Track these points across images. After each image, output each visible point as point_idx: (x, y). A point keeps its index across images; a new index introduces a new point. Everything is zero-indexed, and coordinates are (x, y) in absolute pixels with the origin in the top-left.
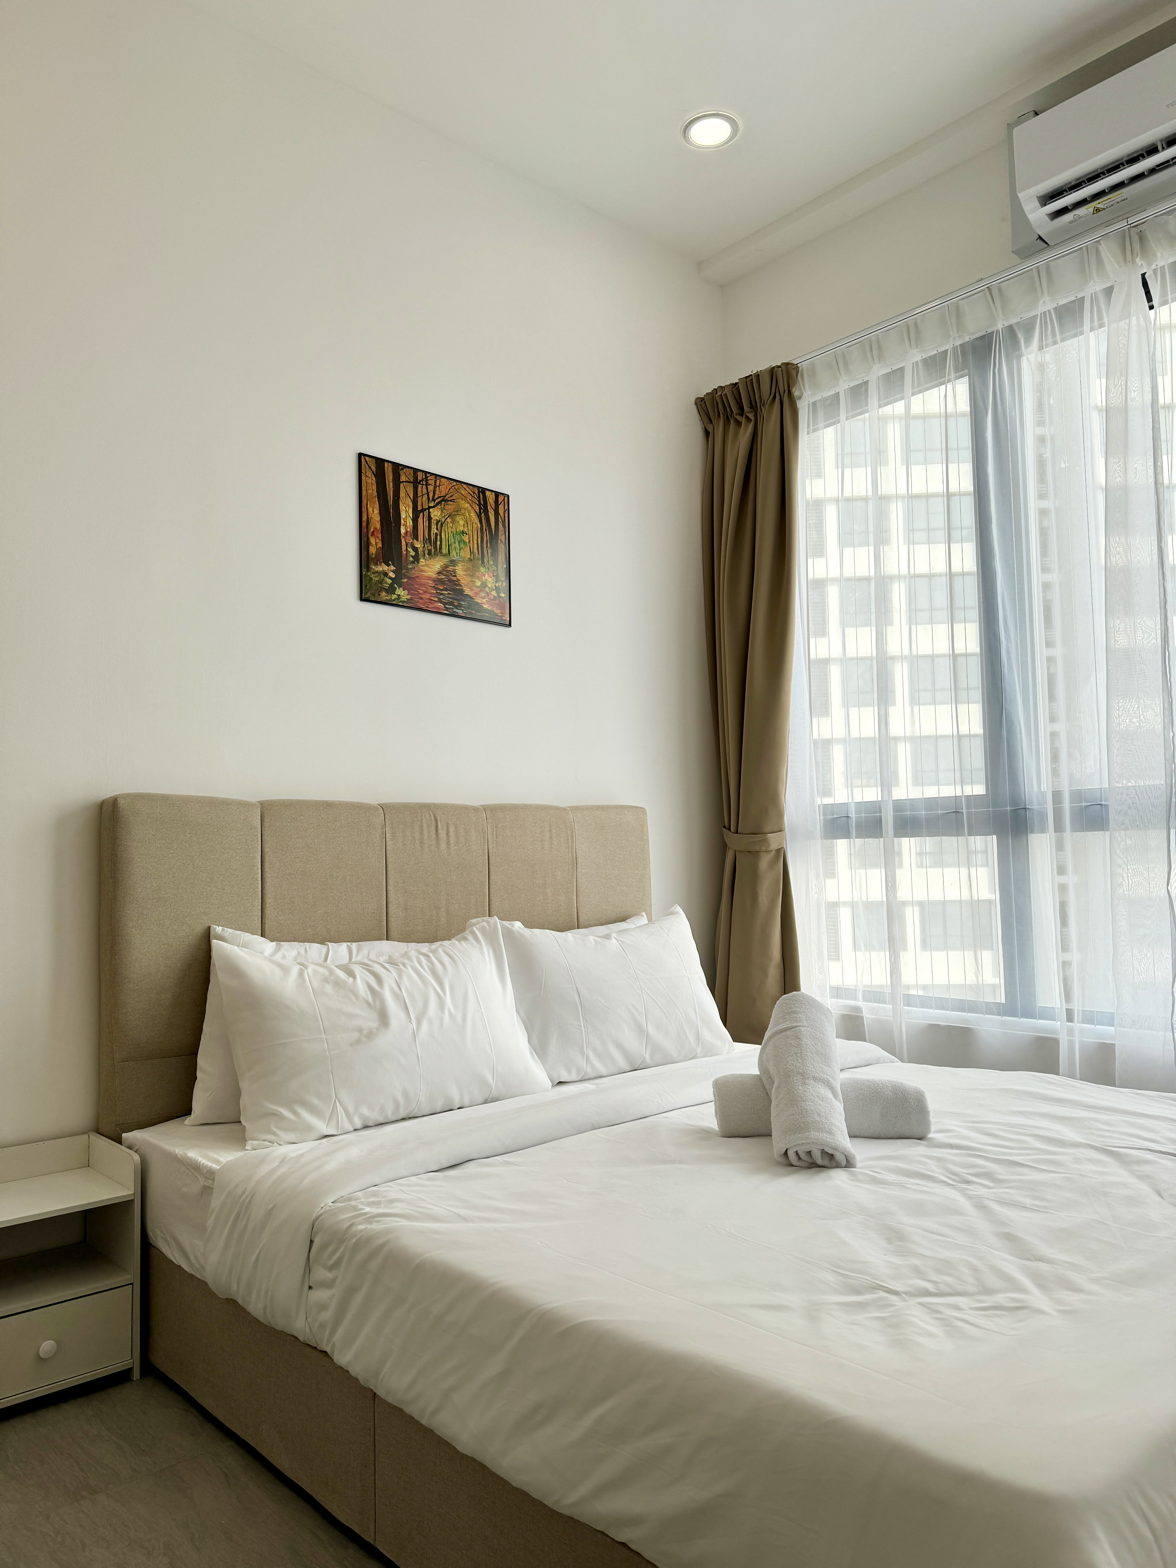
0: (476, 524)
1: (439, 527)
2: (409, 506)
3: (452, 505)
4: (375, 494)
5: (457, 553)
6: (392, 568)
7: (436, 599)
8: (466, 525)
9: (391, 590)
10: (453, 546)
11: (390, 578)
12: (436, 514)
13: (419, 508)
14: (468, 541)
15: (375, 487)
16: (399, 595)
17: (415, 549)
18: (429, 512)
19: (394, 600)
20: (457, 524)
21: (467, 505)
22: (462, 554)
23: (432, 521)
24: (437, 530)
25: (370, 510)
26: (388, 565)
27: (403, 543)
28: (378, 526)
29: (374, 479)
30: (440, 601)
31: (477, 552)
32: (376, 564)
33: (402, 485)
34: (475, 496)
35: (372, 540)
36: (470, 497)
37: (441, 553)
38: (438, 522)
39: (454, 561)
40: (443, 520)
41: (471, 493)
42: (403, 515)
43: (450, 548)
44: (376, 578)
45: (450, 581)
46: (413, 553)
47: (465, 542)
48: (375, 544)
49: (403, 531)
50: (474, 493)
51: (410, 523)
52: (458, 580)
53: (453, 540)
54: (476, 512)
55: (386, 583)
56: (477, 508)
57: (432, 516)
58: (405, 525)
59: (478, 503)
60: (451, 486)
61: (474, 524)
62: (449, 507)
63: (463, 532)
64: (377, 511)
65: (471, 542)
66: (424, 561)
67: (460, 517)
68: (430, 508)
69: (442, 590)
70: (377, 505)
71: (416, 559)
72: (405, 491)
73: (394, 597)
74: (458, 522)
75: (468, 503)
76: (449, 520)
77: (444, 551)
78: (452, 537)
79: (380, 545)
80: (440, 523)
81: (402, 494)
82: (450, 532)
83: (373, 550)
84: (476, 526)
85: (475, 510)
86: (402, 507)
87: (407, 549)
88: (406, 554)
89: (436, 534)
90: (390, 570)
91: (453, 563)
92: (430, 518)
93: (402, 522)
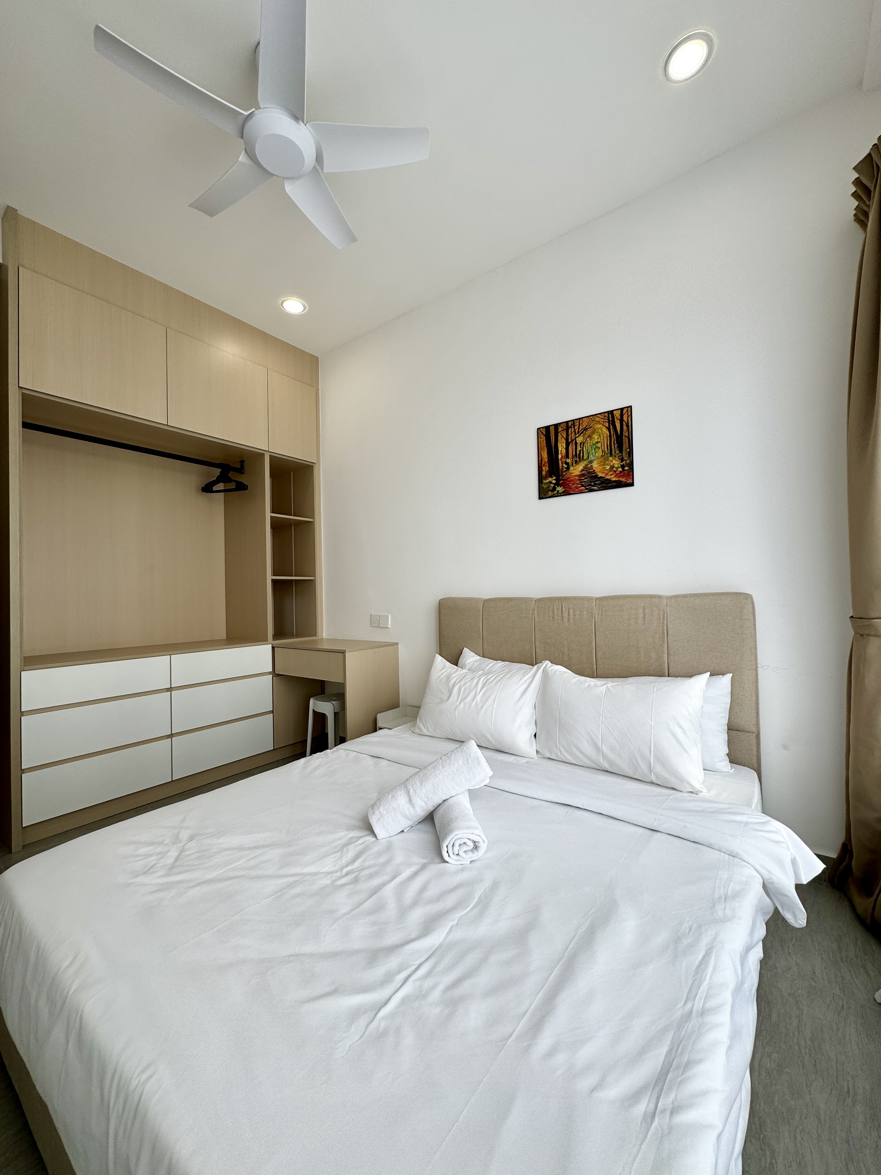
0: (606, 434)
1: (582, 445)
2: (563, 443)
3: (590, 430)
4: (545, 444)
5: (593, 456)
6: (554, 478)
7: (580, 486)
8: (599, 437)
9: (554, 489)
10: (591, 452)
11: (553, 483)
12: (580, 440)
13: (570, 441)
14: (600, 446)
15: (545, 442)
16: (558, 491)
17: (567, 464)
18: (576, 440)
19: (556, 494)
20: (593, 439)
21: (600, 425)
22: (597, 455)
23: (578, 444)
24: (581, 447)
25: (543, 454)
26: (552, 477)
27: (560, 463)
28: (546, 460)
29: (544, 438)
30: (582, 486)
31: (607, 450)
32: (546, 479)
33: (559, 434)
34: (606, 418)
35: (544, 469)
36: (602, 420)
37: (583, 460)
38: (581, 443)
39: (591, 460)
40: (585, 440)
41: (603, 417)
42: (560, 449)
43: (589, 454)
44: (545, 486)
45: (589, 473)
46: (565, 466)
47: (598, 448)
48: (545, 469)
49: (560, 457)
50: (605, 416)
51: (564, 451)
52: (594, 470)
53: (591, 450)
54: (607, 427)
55: (551, 487)
56: (607, 424)
57: (578, 441)
58: (561, 453)
59: (607, 421)
60: (589, 419)
61: (605, 434)
62: (588, 432)
63: (597, 443)
64: (546, 453)
65: (603, 445)
66: (572, 468)
67: (596, 434)
68: (576, 438)
69: (584, 480)
70: (546, 450)
71: (568, 468)
72: (561, 436)
73: (555, 492)
74: (594, 438)
75: (601, 424)
76: (588, 439)
77: (585, 458)
78: (590, 447)
79: (548, 469)
80: (582, 444)
81: (559, 438)
82: (588, 446)
83: (544, 473)
84: (606, 435)
85: (605, 426)
86: (559, 445)
87: (562, 465)
88: (562, 468)
89: (580, 450)
90: (553, 480)
91: (591, 462)
92: (576, 443)
93: (560, 452)
